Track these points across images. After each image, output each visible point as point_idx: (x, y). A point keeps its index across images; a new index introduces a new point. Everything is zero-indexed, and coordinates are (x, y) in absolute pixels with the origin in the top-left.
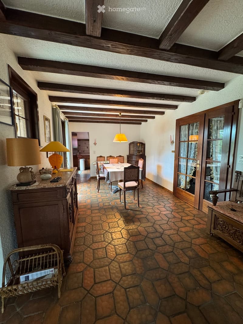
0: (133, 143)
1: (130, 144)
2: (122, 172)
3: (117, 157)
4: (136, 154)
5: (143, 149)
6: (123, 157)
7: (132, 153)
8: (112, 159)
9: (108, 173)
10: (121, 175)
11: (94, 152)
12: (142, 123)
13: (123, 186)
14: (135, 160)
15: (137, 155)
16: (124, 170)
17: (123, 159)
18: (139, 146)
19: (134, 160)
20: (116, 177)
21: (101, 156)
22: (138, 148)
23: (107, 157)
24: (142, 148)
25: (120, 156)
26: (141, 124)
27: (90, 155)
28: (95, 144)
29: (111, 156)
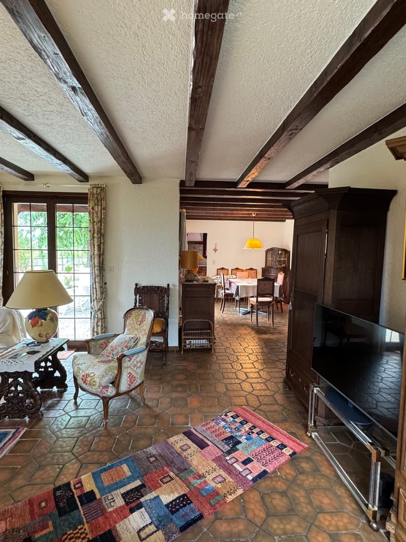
0: (272, 249)
1: (267, 252)
2: (254, 286)
3: (246, 270)
4: (276, 267)
5: (286, 259)
6: (256, 270)
7: (269, 264)
8: (240, 273)
9: (238, 287)
10: (254, 291)
11: (214, 262)
12: (287, 220)
13: (255, 301)
14: (274, 275)
15: (277, 269)
16: (256, 284)
17: (255, 274)
18: (281, 254)
19: (272, 275)
20: (247, 293)
21: (223, 269)
22: (280, 258)
23: (232, 270)
24: (285, 257)
25: (251, 269)
26: (285, 221)
27: (207, 266)
28: (215, 250)
29: (237, 269)
